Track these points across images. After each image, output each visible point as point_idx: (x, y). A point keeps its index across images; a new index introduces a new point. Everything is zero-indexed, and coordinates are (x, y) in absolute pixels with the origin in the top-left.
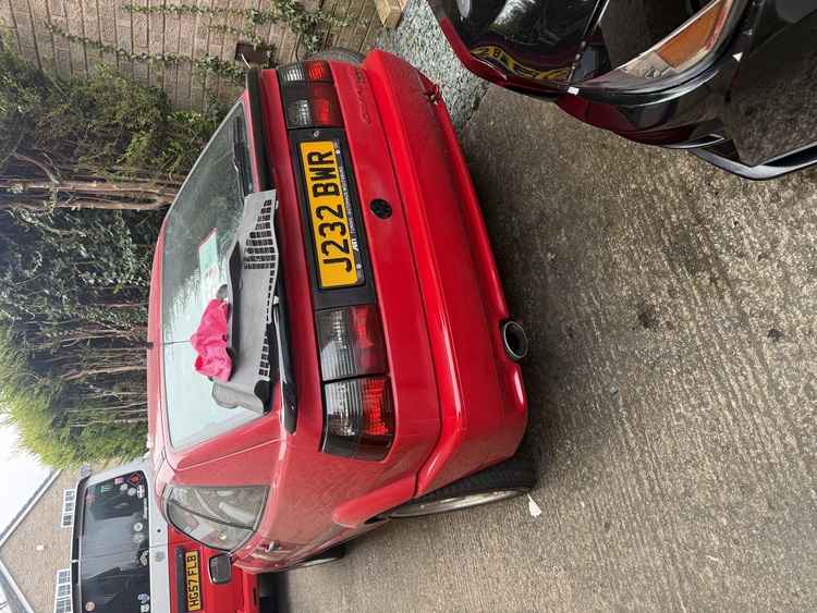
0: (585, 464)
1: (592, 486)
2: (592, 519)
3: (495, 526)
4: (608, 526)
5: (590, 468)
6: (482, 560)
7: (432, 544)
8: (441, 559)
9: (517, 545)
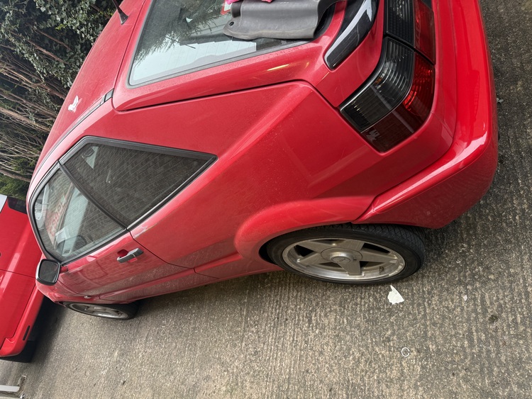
0: (481, 264)
1: (484, 283)
2: (475, 311)
3: (336, 307)
4: (494, 319)
5: (487, 268)
6: (306, 334)
7: (247, 316)
8: (253, 329)
9: (359, 325)
